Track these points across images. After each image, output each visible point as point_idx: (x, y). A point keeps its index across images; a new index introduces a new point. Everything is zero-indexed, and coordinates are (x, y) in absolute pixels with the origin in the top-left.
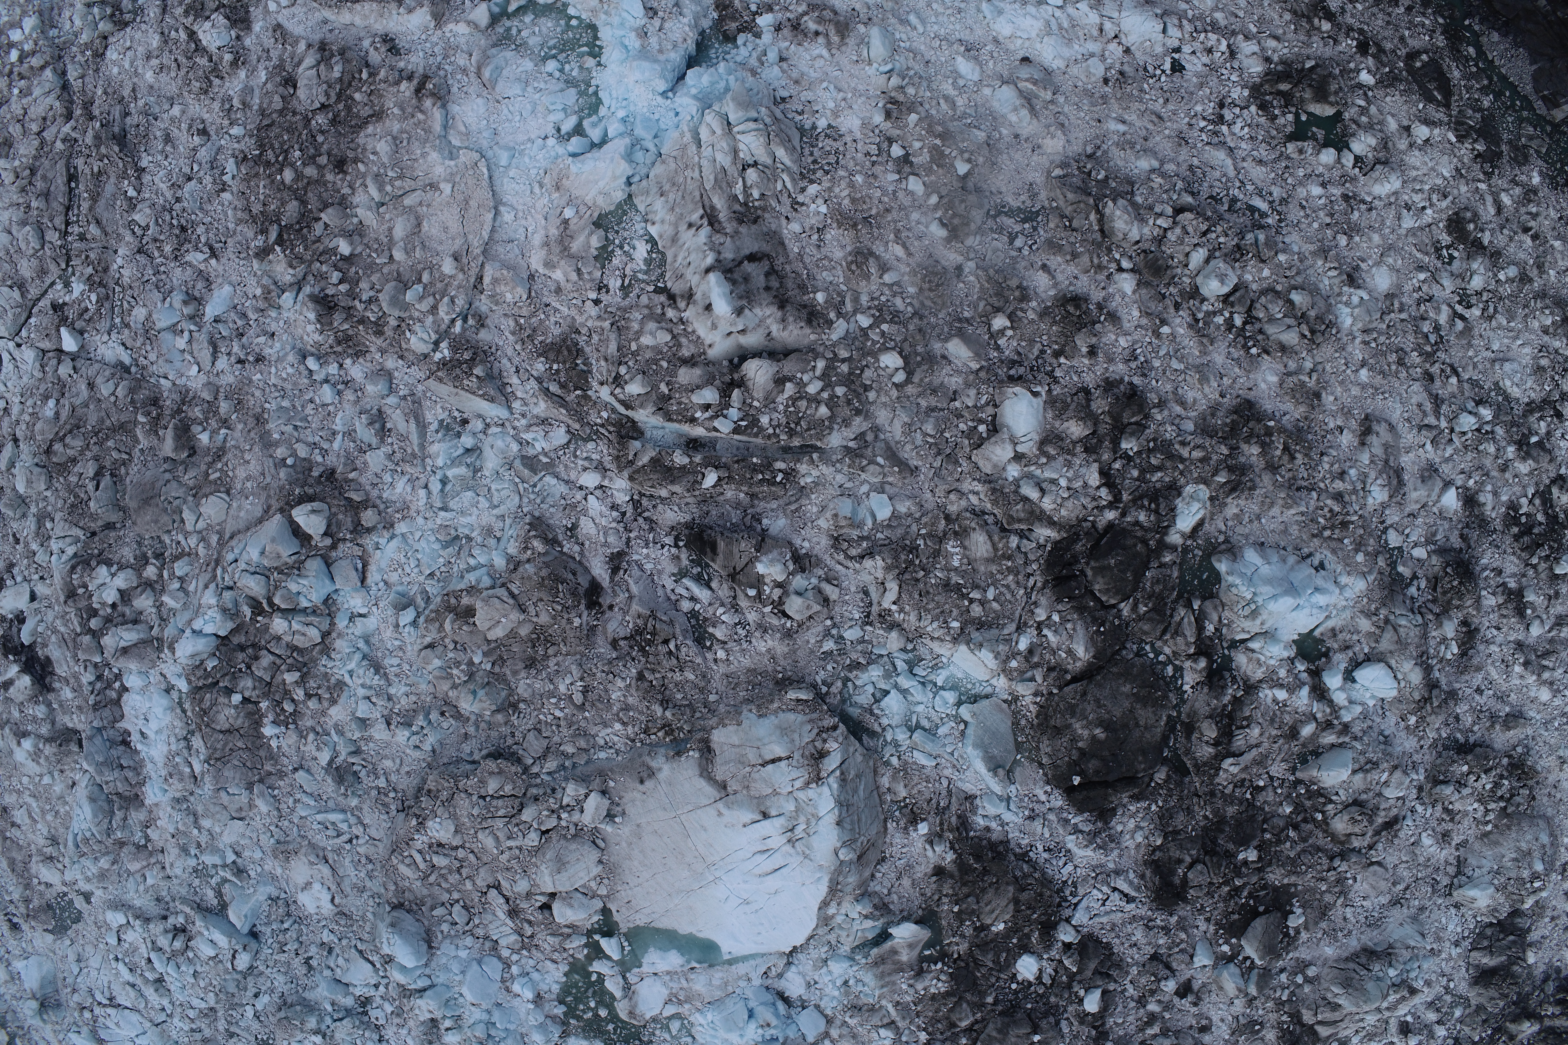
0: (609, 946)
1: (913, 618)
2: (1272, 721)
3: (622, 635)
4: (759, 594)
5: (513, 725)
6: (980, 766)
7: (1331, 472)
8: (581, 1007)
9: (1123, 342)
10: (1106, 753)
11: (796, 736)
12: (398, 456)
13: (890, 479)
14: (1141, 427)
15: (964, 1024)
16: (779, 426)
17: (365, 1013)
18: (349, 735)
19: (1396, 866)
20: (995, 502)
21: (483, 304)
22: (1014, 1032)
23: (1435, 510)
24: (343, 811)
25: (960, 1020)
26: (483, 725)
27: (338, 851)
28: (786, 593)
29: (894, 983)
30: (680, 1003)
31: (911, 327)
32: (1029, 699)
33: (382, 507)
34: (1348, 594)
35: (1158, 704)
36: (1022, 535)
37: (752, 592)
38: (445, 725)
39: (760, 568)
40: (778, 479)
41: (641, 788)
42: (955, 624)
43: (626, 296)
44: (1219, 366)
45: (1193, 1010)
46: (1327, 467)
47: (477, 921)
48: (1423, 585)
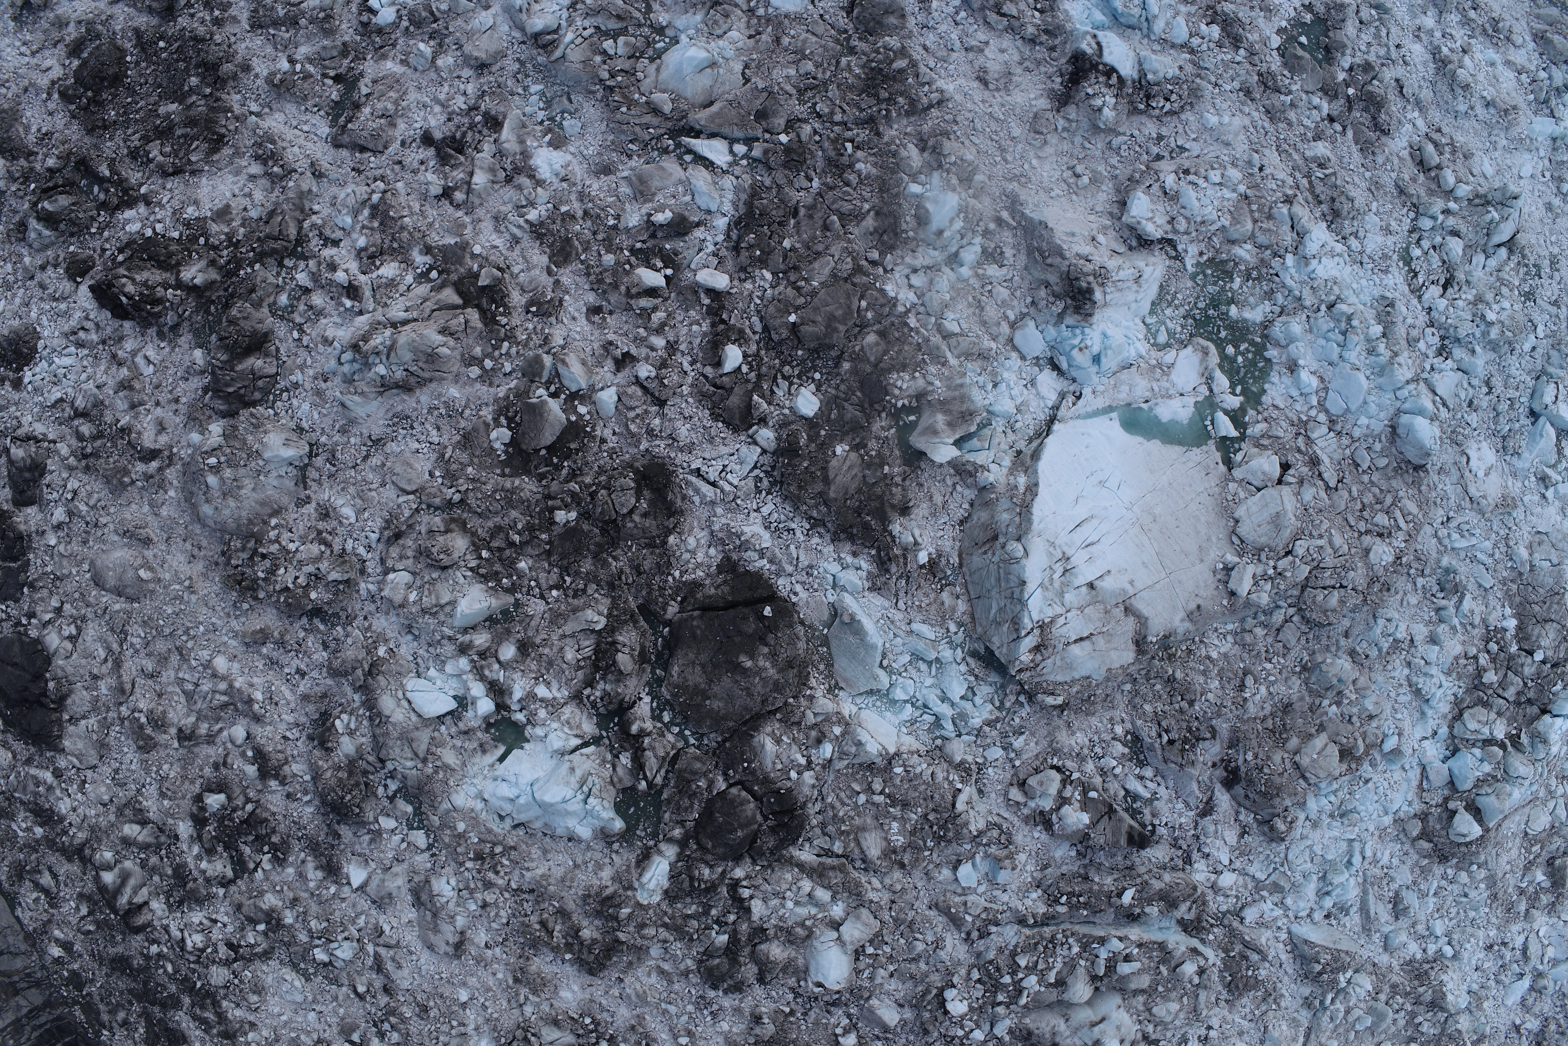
0: (1226, 427)
1: (940, 776)
2: (550, 663)
3: (1207, 743)
4: (1085, 793)
5: (1307, 649)
6: (868, 625)
7: (497, 907)
8: (1250, 356)
9: (725, 1026)
10: (737, 639)
11: (1058, 663)
12: (1385, 882)
13: (957, 899)
14: (708, 953)
15: (871, 338)
16: (1062, 944)
17: (1443, 338)
18: (1447, 629)
19: (383, 484)
20: (858, 884)
21: (1304, 1017)
22: (820, 329)
23: (373, 865)
24: (1453, 549)
25: (877, 344)
26: (1333, 649)
27: (1460, 508)
28: (1060, 792)
29: (949, 388)
30: (1160, 365)
31: (936, 1034)
32: (819, 693)
33: (1401, 836)
34: (473, 791)
35: (681, 688)
36: (829, 853)
37: (1093, 794)
38: (1364, 644)
39: (1085, 818)
40: (1065, 898)
41: (1199, 601)
42: (898, 770)
43: (1183, 1035)
44: (623, 1005)
45: (611, 337)
46: (503, 913)
47: (1347, 452)
48: (381, 791)
